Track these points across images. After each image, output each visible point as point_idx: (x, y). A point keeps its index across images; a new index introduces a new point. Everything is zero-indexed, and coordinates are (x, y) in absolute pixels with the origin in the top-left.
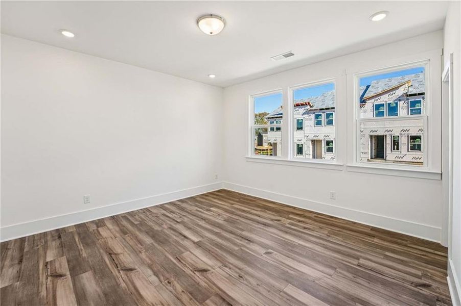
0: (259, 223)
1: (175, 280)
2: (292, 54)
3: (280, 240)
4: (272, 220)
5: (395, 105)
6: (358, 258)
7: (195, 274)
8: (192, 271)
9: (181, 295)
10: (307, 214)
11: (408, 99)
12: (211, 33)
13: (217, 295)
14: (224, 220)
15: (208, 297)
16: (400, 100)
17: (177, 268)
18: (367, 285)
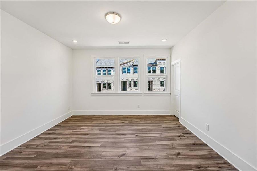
0: (117, 126)
1: (117, 166)
2: (128, 43)
3: (134, 129)
4: (121, 123)
5: (129, 68)
6: (161, 126)
7: (121, 158)
8: (118, 158)
9: (129, 169)
10: (130, 117)
11: (134, 67)
12: (113, 23)
13: (142, 159)
14: (99, 131)
15: (141, 162)
16: (131, 67)
17: (109, 162)
18: (170, 131)
